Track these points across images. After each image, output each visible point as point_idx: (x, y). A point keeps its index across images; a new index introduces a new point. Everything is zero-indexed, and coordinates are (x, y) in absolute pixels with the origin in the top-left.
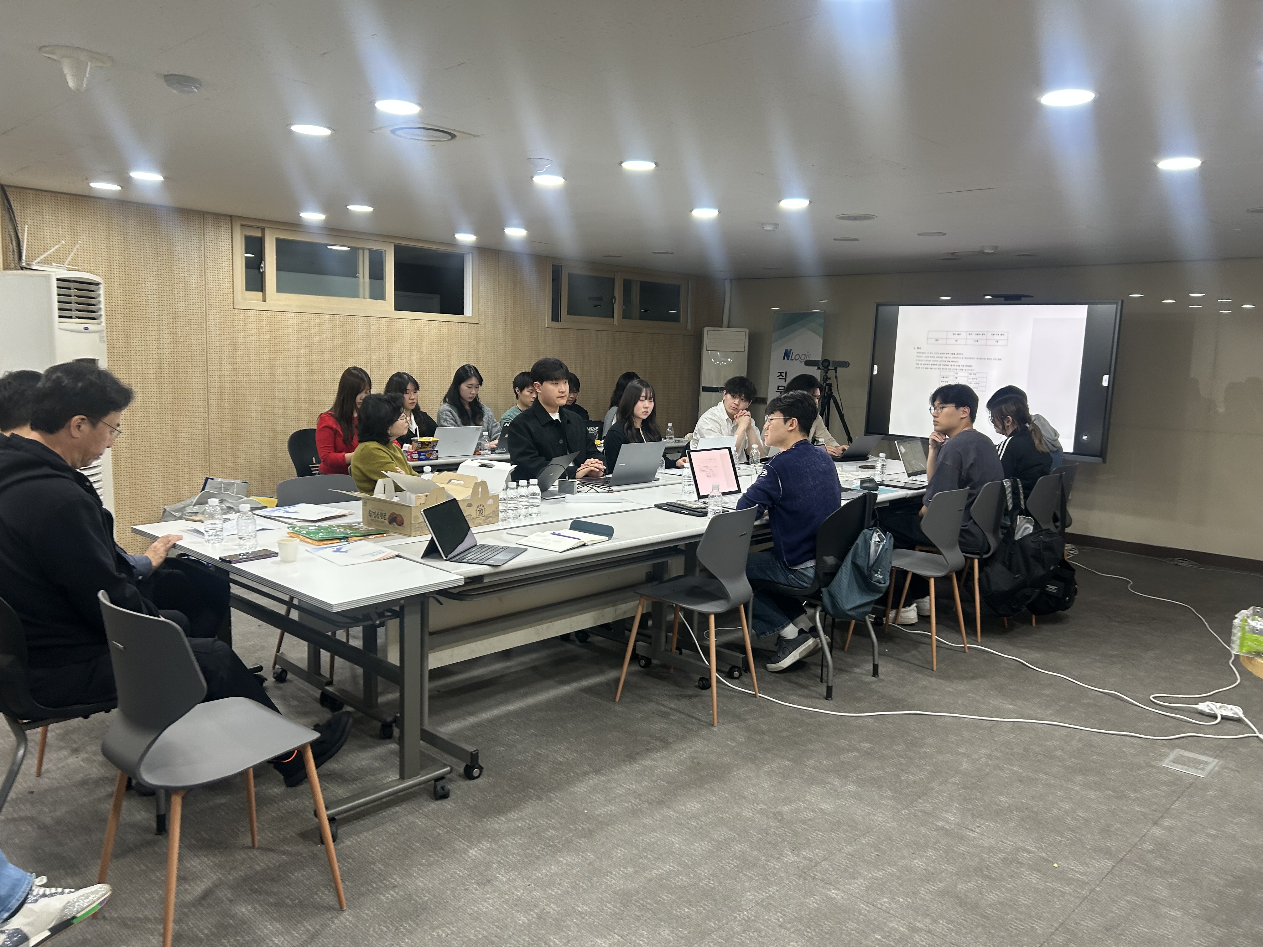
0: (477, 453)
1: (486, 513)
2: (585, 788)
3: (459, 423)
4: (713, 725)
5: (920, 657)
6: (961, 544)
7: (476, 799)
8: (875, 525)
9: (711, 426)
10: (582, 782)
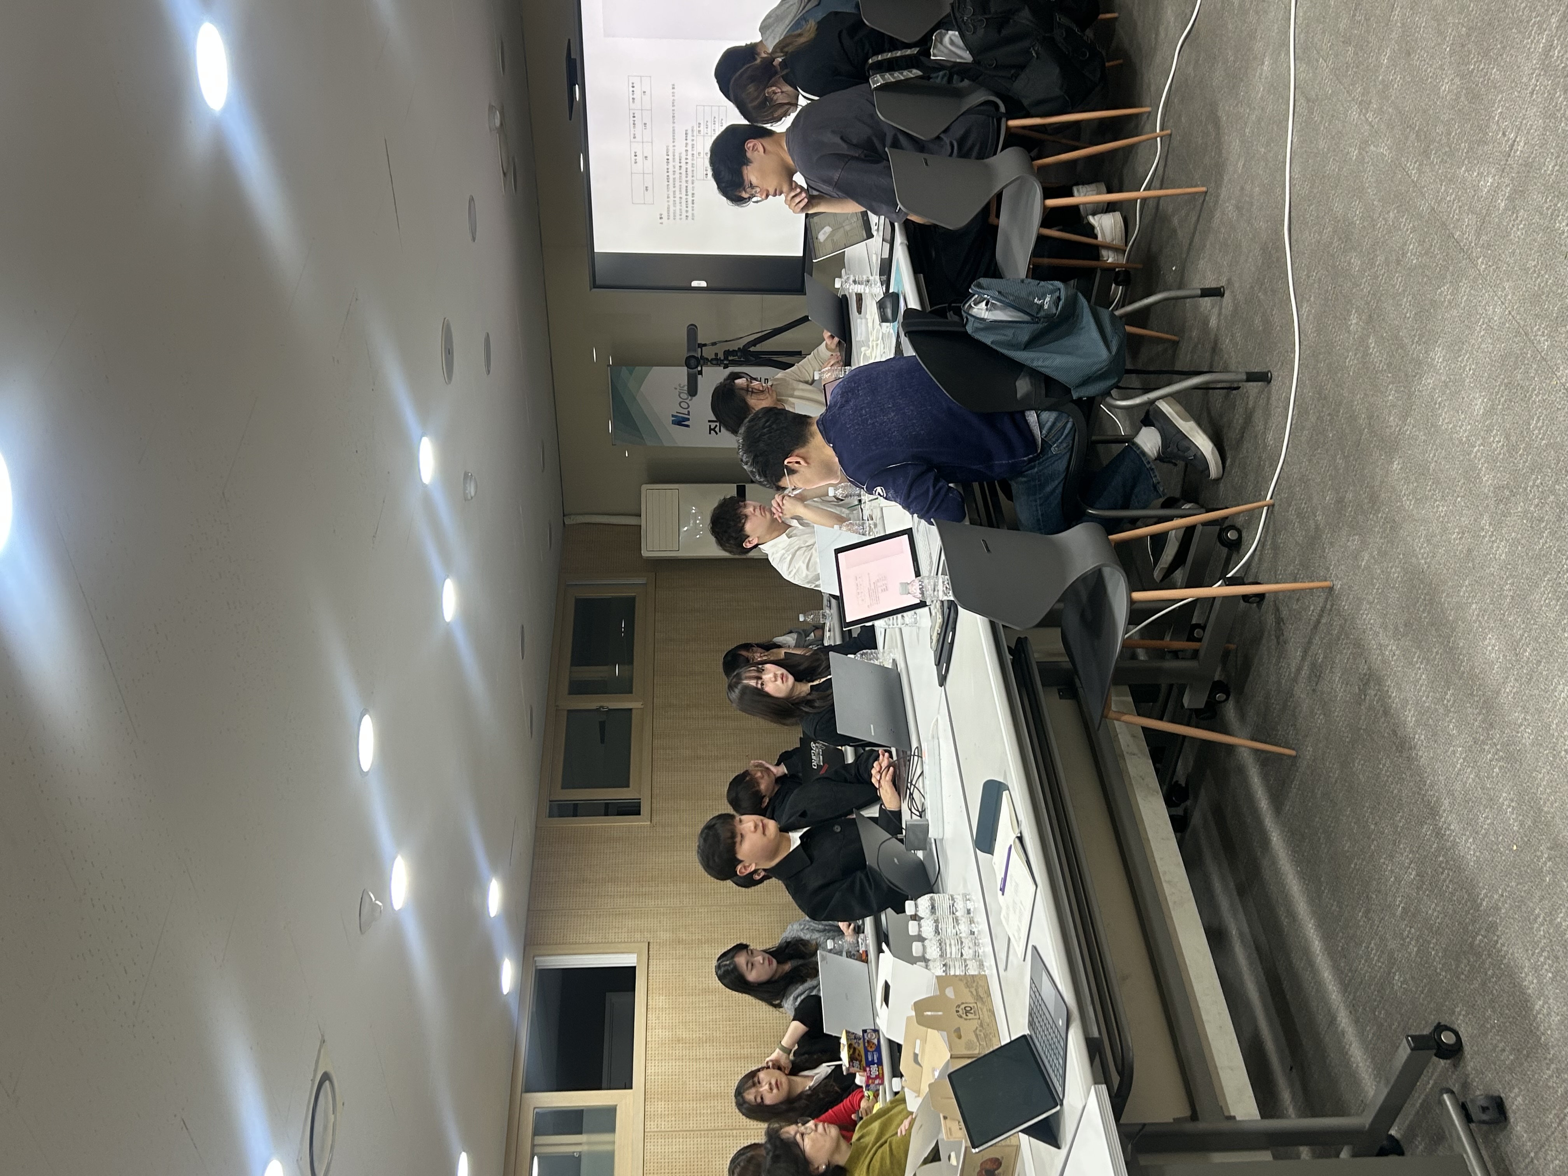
0: (864, 957)
1: (970, 1000)
2: (1466, 841)
3: (814, 983)
4: (1331, 589)
5: (1183, 213)
6: (981, 156)
7: (1501, 1045)
8: (958, 312)
9: (801, 563)
10: (1455, 844)
